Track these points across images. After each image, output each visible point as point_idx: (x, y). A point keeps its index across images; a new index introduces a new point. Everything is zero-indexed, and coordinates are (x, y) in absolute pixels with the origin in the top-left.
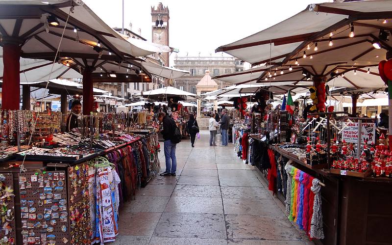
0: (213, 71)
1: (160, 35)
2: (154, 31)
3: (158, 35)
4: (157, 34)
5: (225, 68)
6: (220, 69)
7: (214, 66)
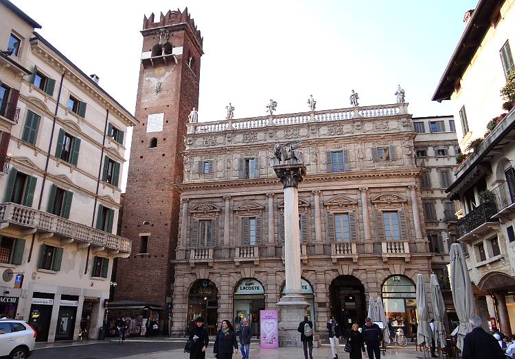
0: (323, 157)
1: (162, 80)
2: (148, 72)
3: (154, 82)
4: (152, 79)
5: (370, 145)
6: (353, 149)
7: (326, 140)
